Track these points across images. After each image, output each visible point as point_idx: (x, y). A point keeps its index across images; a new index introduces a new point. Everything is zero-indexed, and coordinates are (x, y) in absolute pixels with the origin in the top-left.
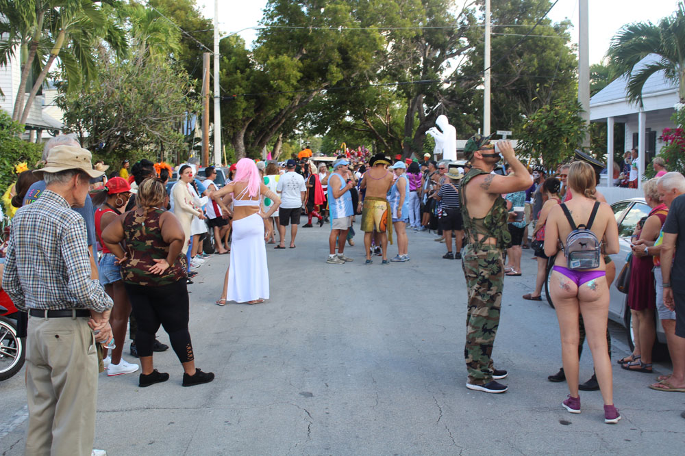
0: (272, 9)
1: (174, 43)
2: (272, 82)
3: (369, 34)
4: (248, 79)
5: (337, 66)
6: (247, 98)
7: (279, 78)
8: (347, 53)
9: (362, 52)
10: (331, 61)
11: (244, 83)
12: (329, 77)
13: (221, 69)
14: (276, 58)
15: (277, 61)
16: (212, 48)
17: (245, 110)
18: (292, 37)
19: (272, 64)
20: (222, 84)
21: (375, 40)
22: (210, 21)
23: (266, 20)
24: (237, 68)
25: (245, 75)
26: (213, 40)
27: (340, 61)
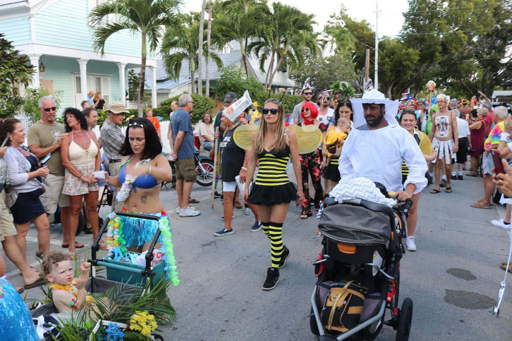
0: (407, 25)
1: (352, 45)
2: (403, 63)
3: (458, 35)
4: (392, 61)
5: (440, 53)
6: (391, 71)
7: (408, 60)
8: (446, 46)
9: (454, 45)
10: (437, 50)
11: (390, 63)
12: (435, 59)
13: (379, 57)
14: (407, 50)
15: (407, 51)
16: (374, 47)
17: (390, 76)
18: (416, 39)
19: (404, 53)
20: (379, 64)
21: (461, 38)
22: (374, 33)
23: (403, 31)
24: (386, 56)
25: (390, 59)
26: (375, 42)
27: (441, 50)
